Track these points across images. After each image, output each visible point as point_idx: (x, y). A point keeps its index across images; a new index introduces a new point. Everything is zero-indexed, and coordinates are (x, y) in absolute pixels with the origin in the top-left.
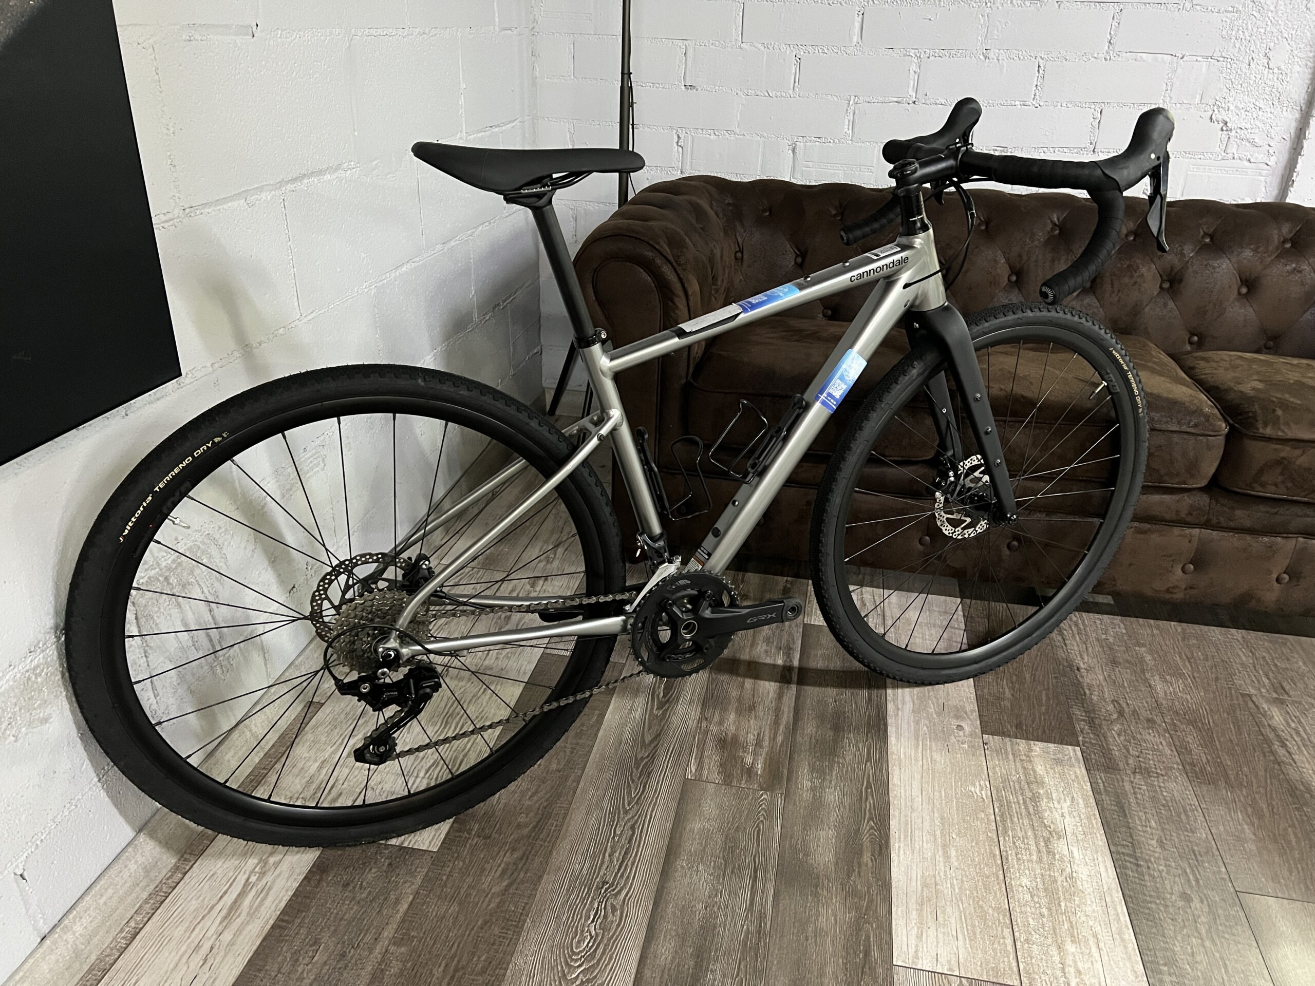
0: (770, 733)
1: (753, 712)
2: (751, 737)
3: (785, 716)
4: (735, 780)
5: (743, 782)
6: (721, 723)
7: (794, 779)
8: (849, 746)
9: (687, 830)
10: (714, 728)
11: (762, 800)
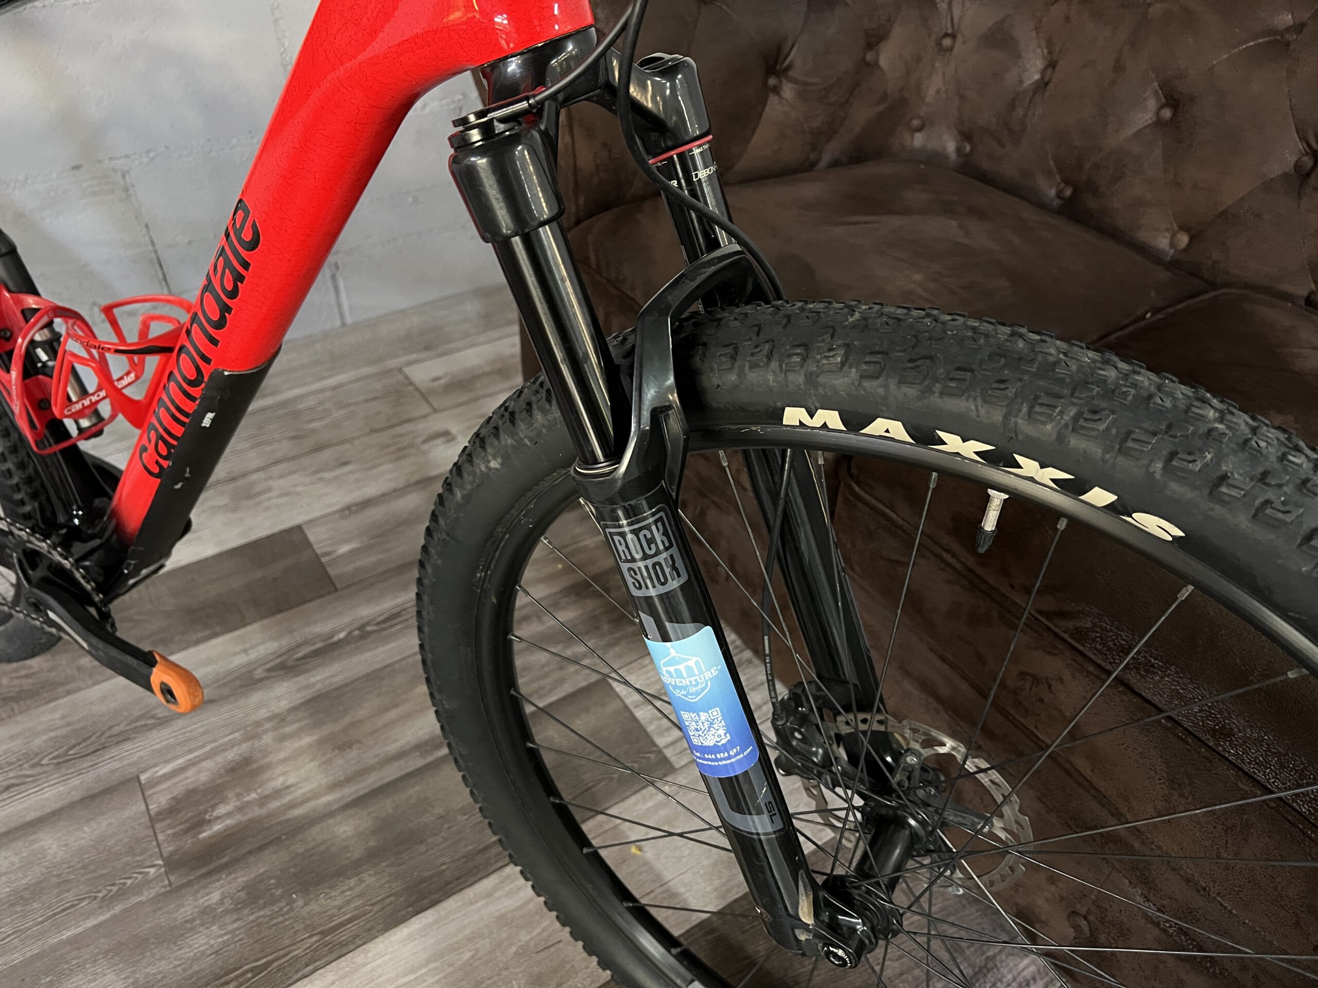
0: (304, 794)
1: (337, 751)
2: (278, 783)
3: (357, 786)
4: (169, 821)
5: (170, 832)
6: (283, 739)
7: (214, 878)
8: (343, 892)
9: (34, 837)
10: (268, 739)
11: (140, 873)
